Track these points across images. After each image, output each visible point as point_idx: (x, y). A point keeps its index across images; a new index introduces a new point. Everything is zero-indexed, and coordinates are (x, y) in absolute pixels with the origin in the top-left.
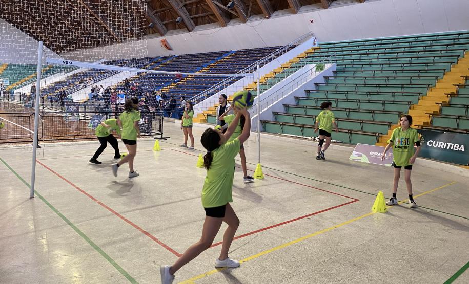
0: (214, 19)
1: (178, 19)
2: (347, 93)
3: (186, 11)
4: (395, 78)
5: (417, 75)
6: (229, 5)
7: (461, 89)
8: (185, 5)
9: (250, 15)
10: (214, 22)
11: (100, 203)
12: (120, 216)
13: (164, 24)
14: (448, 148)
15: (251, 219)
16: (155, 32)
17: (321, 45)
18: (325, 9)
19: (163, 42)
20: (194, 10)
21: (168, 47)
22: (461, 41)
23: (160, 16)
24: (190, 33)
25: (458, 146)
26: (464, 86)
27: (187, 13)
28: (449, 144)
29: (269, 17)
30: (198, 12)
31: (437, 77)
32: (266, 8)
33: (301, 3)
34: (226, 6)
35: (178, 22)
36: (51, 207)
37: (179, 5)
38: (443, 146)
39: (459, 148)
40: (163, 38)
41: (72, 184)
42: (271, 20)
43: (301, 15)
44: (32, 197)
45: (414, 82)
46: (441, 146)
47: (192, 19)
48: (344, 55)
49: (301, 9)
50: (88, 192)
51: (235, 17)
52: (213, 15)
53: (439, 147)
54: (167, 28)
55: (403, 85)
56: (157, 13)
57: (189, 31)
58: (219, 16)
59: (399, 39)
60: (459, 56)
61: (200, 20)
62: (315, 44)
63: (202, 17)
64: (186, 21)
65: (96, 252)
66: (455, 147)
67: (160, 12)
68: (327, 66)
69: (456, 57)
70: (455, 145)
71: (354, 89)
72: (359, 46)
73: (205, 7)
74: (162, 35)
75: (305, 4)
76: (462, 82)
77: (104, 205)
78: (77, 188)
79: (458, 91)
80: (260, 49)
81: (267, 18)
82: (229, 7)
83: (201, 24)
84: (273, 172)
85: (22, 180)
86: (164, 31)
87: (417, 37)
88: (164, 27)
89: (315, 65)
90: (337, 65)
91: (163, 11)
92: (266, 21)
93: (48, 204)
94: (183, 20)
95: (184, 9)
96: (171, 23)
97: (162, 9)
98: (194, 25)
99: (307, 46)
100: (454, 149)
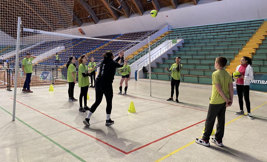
0: (110, 16)
1: (89, 16)
2: (192, 55)
3: (93, 12)
4: (218, 46)
5: (231, 44)
6: (119, 8)
7: (257, 51)
8: (93, 9)
9: (131, 14)
10: (110, 18)
11: (60, 122)
12: (77, 129)
13: (80, 20)
14: (258, 83)
15: (162, 128)
16: (75, 25)
17: (173, 29)
18: (175, 9)
19: (80, 30)
20: (98, 11)
21: (83, 33)
22: (252, 25)
23: (77, 15)
24: (96, 24)
25: (264, 81)
26: (259, 49)
27: (94, 13)
28: (259, 81)
29: (143, 14)
30: (101, 12)
31: (243, 45)
32: (140, 10)
33: (160, 6)
34: (117, 8)
35: (89, 18)
36: (28, 126)
37: (89, 8)
38: (255, 82)
39: (265, 82)
40: (80, 28)
41: (39, 111)
42: (143, 16)
43: (161, 13)
44: (14, 120)
45: (230, 48)
46: (253, 82)
47: (97, 16)
48: (187, 35)
49: (161, 9)
50: (51, 116)
51: (123, 15)
52: (110, 14)
53: (253, 83)
54: (82, 22)
55: (224, 49)
56: (76, 13)
57: (95, 23)
58: (113, 14)
59: (217, 25)
60: (253, 33)
61: (102, 17)
62: (169, 29)
63: (103, 15)
64: (93, 17)
65: (69, 154)
66: (262, 82)
67: (78, 12)
68: (179, 41)
69: (251, 34)
70: (262, 81)
71: (196, 53)
72: (195, 29)
73: (104, 9)
74: (79, 26)
75: (163, 7)
76: (257, 47)
77: (64, 123)
78: (42, 113)
79: (256, 52)
80: (138, 33)
81: (141, 15)
82: (119, 9)
83: (102, 19)
84: (161, 100)
85: (4, 110)
86: (80, 24)
87: (227, 24)
88: (80, 21)
89: (171, 40)
90: (184, 40)
91: (79, 12)
92: (141, 17)
93: (26, 124)
94: (91, 17)
95: (92, 10)
96: (84, 19)
97: (79, 11)
98: (98, 20)
99: (165, 30)
100: (262, 83)
